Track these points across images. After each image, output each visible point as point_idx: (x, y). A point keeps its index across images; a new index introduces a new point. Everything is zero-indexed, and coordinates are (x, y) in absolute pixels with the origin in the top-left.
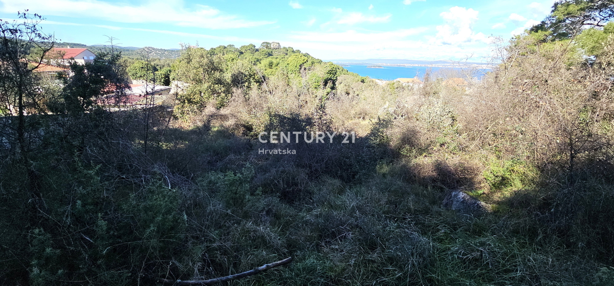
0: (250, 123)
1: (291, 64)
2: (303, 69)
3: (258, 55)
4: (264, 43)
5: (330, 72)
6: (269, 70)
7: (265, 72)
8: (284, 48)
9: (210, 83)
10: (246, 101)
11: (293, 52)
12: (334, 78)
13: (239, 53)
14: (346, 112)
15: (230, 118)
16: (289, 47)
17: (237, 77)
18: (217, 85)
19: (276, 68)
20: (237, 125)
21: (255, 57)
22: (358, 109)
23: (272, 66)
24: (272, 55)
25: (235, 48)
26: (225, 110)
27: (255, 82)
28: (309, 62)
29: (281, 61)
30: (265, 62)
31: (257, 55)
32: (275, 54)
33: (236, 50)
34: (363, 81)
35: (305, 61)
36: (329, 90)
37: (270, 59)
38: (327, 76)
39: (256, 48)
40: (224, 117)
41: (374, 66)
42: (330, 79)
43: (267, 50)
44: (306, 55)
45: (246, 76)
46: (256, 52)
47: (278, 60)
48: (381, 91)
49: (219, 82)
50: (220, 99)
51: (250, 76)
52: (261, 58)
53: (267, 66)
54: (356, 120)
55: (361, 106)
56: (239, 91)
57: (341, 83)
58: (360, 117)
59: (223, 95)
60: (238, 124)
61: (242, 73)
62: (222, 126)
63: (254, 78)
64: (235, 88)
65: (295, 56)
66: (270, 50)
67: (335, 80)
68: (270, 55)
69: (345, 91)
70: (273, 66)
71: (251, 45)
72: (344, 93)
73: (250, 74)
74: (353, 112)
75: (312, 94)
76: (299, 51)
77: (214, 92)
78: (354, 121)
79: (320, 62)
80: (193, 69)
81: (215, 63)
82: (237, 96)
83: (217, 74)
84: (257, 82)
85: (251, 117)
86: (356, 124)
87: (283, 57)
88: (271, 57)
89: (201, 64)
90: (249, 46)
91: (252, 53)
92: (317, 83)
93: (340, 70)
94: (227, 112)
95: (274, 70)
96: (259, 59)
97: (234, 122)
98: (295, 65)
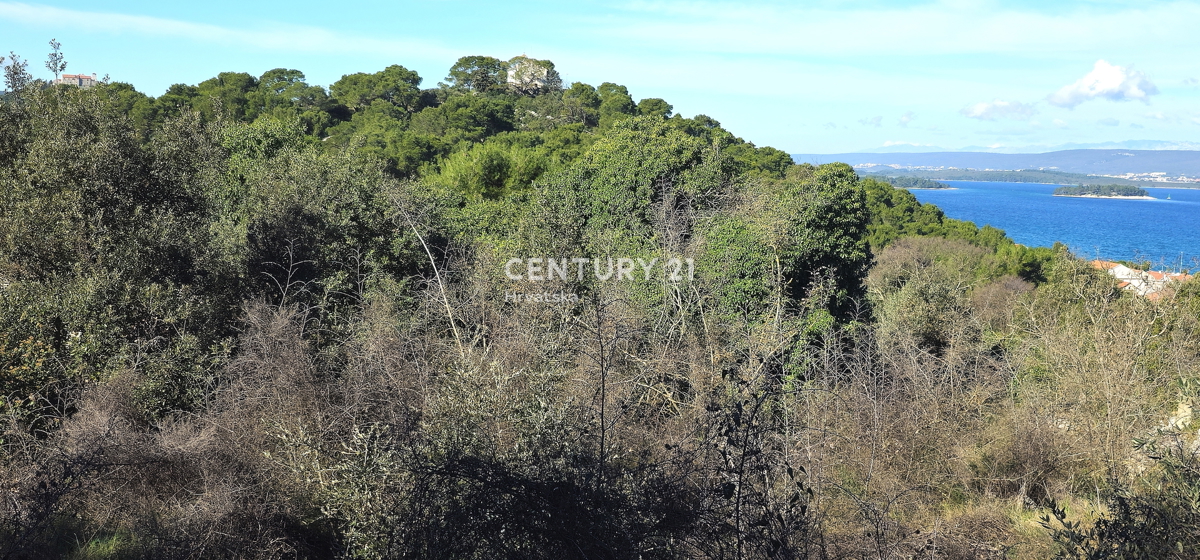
0: (328, 513)
1: (604, 174)
2: (668, 199)
3: (432, 126)
4: (467, 61)
5: (828, 219)
6: (479, 207)
7: (451, 214)
8: (580, 89)
9: (117, 275)
10: (320, 377)
11: (629, 108)
12: (855, 255)
13: (324, 116)
14: (922, 452)
15: (207, 478)
16: (607, 87)
17: (280, 238)
18: (155, 286)
19: (521, 193)
20: (242, 521)
21: (412, 133)
22: (999, 436)
23: (500, 184)
24: (509, 128)
25: (305, 86)
26: (184, 428)
27: (388, 269)
28: (710, 165)
29: (555, 158)
30: (466, 161)
31: (422, 126)
32: (530, 118)
33: (314, 96)
34: (1032, 273)
35: (687, 155)
36: (821, 320)
37: (493, 146)
38: (805, 242)
39: (422, 87)
40: (177, 474)
41: (1097, 191)
42: (830, 259)
43: (484, 99)
44: (702, 127)
45: (334, 234)
46: (419, 108)
47: (539, 152)
48: (1137, 333)
49: (176, 265)
50: (165, 363)
51: (364, 234)
52: (447, 139)
53: (473, 184)
54: (988, 507)
55: (1015, 414)
56: (282, 318)
57: (898, 283)
58: (1014, 489)
59: (187, 340)
60: (251, 517)
61: (312, 220)
62: (152, 525)
63: (384, 250)
64: (260, 305)
65: (630, 133)
66: (501, 101)
67: (857, 263)
68: (497, 123)
69: (923, 327)
70: (509, 183)
71: (397, 71)
72: (908, 342)
73: (362, 227)
74: (967, 454)
75: (723, 340)
76: (658, 107)
77: (134, 323)
78: (971, 510)
79: (778, 164)
80: (28, 196)
81: (157, 162)
82: (266, 348)
83: (164, 224)
84: (398, 272)
85: (339, 475)
86: (979, 529)
87: (569, 135)
88: (503, 135)
89: (73, 165)
90: (381, 77)
91: (398, 115)
92: (749, 282)
93: (898, 210)
94: (193, 442)
95: (506, 204)
96: (436, 144)
97: (229, 506)
98: (630, 176)
